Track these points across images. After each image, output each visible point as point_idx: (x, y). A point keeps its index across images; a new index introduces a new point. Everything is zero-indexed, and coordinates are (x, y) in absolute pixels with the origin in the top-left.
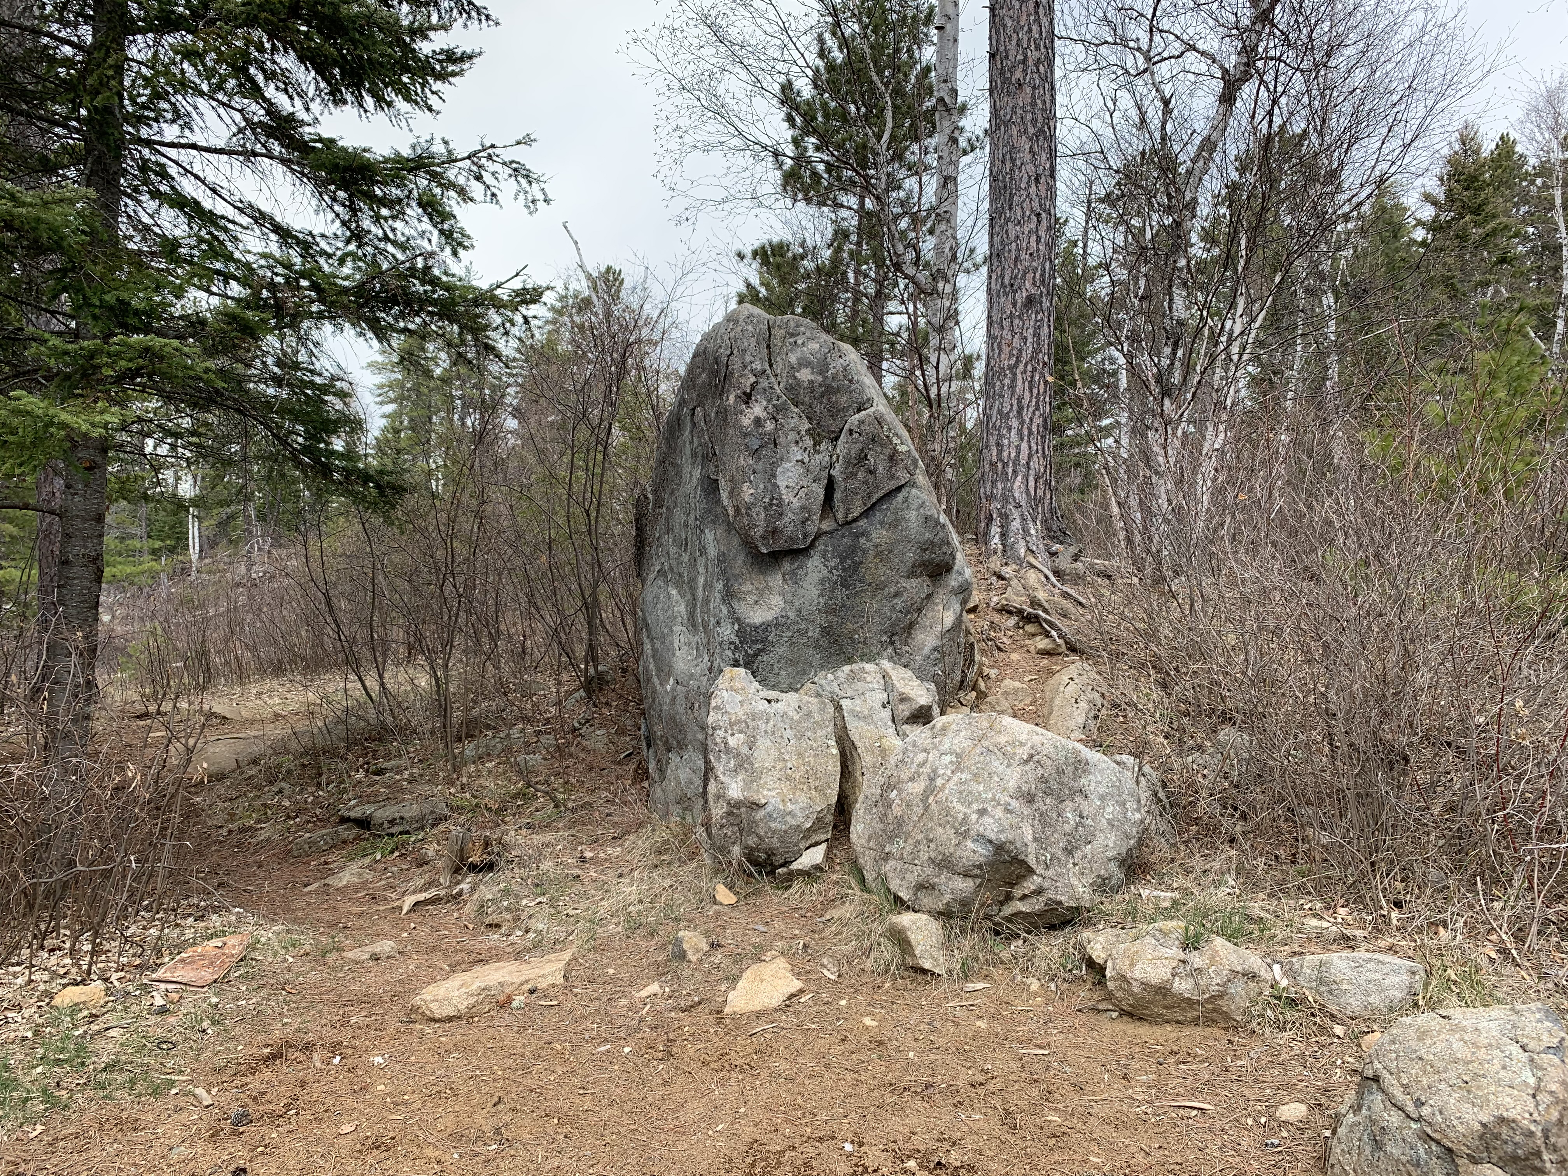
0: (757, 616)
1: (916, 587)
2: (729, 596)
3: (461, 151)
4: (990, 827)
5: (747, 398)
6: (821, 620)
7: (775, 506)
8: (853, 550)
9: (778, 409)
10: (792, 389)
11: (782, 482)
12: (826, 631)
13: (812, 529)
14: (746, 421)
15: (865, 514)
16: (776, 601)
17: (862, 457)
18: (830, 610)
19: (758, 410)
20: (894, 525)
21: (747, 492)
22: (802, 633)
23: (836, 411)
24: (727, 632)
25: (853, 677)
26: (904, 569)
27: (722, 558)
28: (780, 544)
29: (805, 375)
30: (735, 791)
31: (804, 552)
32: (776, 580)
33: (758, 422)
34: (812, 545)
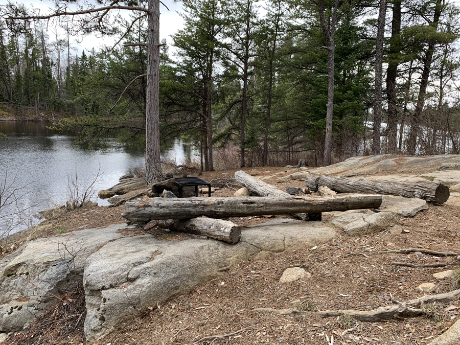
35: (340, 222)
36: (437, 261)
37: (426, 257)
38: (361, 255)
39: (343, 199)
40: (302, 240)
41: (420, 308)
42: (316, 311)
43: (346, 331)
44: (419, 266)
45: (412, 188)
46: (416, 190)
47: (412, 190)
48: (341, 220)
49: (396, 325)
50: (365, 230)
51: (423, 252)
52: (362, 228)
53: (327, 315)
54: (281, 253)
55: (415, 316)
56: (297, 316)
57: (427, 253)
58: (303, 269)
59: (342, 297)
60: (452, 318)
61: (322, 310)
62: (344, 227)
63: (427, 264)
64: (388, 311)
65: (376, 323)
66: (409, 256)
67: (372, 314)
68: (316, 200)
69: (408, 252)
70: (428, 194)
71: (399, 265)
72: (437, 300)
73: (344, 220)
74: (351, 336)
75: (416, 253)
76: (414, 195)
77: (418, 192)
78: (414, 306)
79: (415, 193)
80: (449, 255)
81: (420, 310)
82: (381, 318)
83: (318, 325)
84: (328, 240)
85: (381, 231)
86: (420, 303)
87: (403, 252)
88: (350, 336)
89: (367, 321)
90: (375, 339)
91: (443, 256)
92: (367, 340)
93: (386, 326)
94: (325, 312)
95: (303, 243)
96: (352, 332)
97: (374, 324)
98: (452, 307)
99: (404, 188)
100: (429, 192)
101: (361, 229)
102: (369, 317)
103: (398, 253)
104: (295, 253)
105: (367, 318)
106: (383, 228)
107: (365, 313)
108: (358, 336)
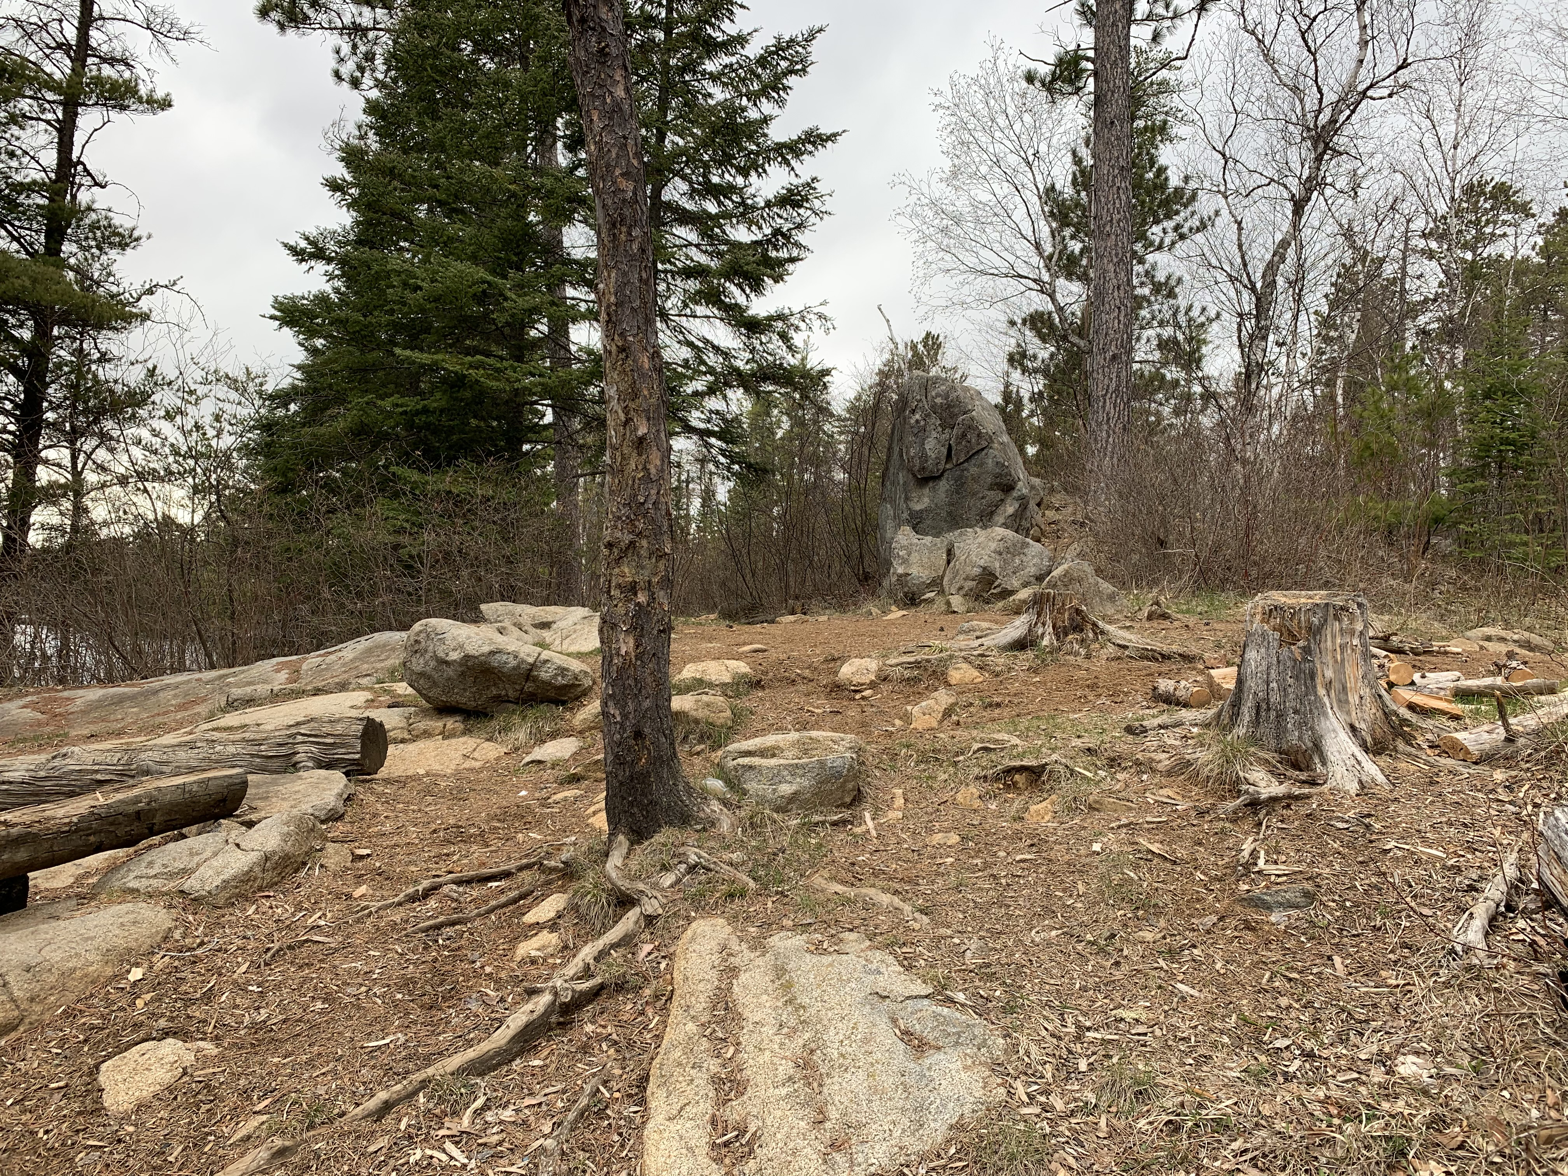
0: (918, 507)
1: (995, 495)
2: (907, 499)
3: (796, 310)
4: (982, 563)
5: (913, 412)
6: (946, 508)
7: (924, 457)
8: (961, 477)
9: (927, 416)
10: (933, 407)
11: (927, 447)
12: (950, 514)
13: (941, 467)
14: (912, 421)
15: (966, 461)
16: (926, 500)
17: (964, 435)
18: (951, 504)
19: (917, 416)
20: (981, 465)
21: (912, 452)
22: (938, 514)
23: (953, 416)
24: (905, 515)
25: (961, 535)
26: (986, 486)
27: (905, 483)
28: (927, 474)
29: (939, 400)
30: (900, 571)
31: (939, 478)
32: (926, 491)
33: (917, 421)
34: (942, 475)
35: (155, 876)
36: (502, 892)
37: (475, 892)
38: (306, 941)
39: (137, 800)
40: (70, 965)
41: (592, 976)
42: (342, 1114)
43: (469, 1112)
44: (479, 915)
45: (281, 745)
46: (301, 748)
47: (284, 751)
48: (152, 872)
49: (565, 1040)
50: (256, 879)
51: (459, 882)
52: (247, 873)
53: (387, 1107)
54: (13, 1035)
55: (590, 1002)
56: (296, 1159)
57: (468, 882)
58: (170, 1040)
59: (380, 1047)
60: (663, 966)
61: (357, 1105)
62: (186, 887)
63: (493, 903)
64: (535, 1015)
65: (518, 1061)
66: (432, 903)
67: (503, 1042)
68: (48, 819)
69: (427, 894)
70: (340, 753)
71: (431, 927)
72: (615, 946)
73: (165, 866)
74: (489, 1116)
75: (446, 889)
76: (294, 765)
77: (303, 752)
78: (579, 978)
79: (297, 758)
80: (521, 869)
81: (598, 980)
82: (526, 1041)
83: (383, 1142)
84: (158, 938)
85: (296, 871)
86: (587, 967)
87: (413, 898)
88: (489, 1119)
89: (495, 1068)
90: (547, 1091)
91: (507, 875)
92: (534, 1102)
93: (545, 1053)
94: (372, 1104)
95: (78, 974)
96: (486, 1107)
97: (517, 1064)
98: (648, 948)
99: (254, 750)
100: (343, 745)
101: (246, 878)
102: (497, 1054)
103: (400, 904)
104: (70, 1014)
105: (492, 1058)
106: (300, 859)
107: (485, 1047)
108: (505, 1107)
